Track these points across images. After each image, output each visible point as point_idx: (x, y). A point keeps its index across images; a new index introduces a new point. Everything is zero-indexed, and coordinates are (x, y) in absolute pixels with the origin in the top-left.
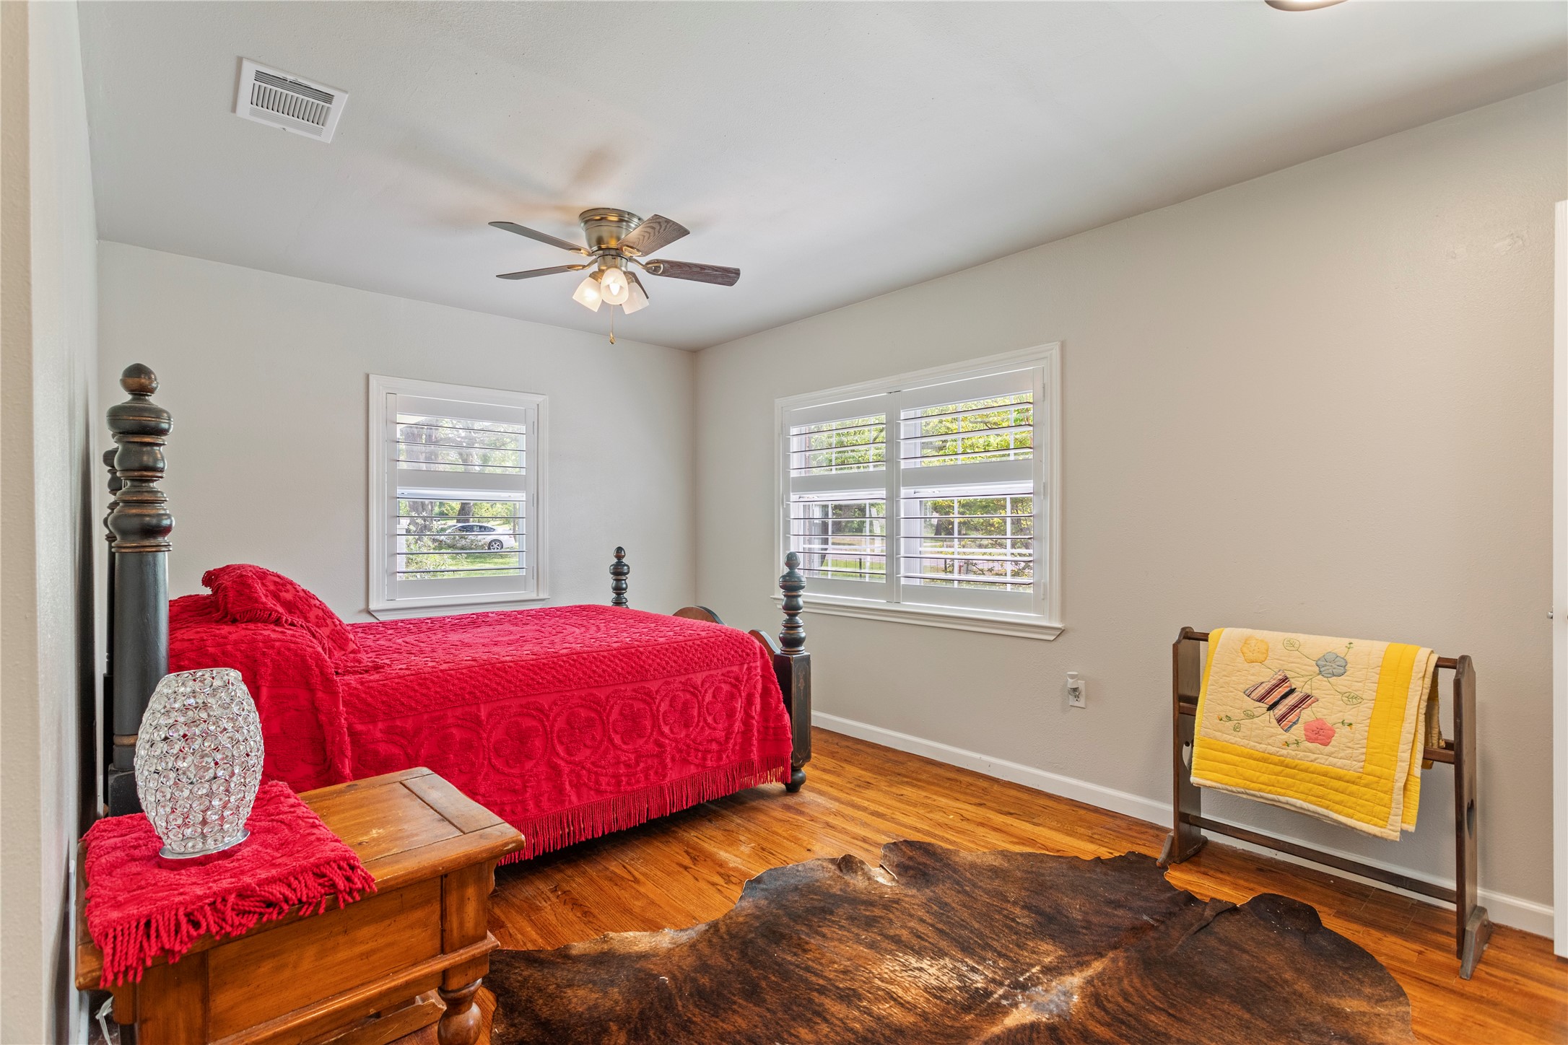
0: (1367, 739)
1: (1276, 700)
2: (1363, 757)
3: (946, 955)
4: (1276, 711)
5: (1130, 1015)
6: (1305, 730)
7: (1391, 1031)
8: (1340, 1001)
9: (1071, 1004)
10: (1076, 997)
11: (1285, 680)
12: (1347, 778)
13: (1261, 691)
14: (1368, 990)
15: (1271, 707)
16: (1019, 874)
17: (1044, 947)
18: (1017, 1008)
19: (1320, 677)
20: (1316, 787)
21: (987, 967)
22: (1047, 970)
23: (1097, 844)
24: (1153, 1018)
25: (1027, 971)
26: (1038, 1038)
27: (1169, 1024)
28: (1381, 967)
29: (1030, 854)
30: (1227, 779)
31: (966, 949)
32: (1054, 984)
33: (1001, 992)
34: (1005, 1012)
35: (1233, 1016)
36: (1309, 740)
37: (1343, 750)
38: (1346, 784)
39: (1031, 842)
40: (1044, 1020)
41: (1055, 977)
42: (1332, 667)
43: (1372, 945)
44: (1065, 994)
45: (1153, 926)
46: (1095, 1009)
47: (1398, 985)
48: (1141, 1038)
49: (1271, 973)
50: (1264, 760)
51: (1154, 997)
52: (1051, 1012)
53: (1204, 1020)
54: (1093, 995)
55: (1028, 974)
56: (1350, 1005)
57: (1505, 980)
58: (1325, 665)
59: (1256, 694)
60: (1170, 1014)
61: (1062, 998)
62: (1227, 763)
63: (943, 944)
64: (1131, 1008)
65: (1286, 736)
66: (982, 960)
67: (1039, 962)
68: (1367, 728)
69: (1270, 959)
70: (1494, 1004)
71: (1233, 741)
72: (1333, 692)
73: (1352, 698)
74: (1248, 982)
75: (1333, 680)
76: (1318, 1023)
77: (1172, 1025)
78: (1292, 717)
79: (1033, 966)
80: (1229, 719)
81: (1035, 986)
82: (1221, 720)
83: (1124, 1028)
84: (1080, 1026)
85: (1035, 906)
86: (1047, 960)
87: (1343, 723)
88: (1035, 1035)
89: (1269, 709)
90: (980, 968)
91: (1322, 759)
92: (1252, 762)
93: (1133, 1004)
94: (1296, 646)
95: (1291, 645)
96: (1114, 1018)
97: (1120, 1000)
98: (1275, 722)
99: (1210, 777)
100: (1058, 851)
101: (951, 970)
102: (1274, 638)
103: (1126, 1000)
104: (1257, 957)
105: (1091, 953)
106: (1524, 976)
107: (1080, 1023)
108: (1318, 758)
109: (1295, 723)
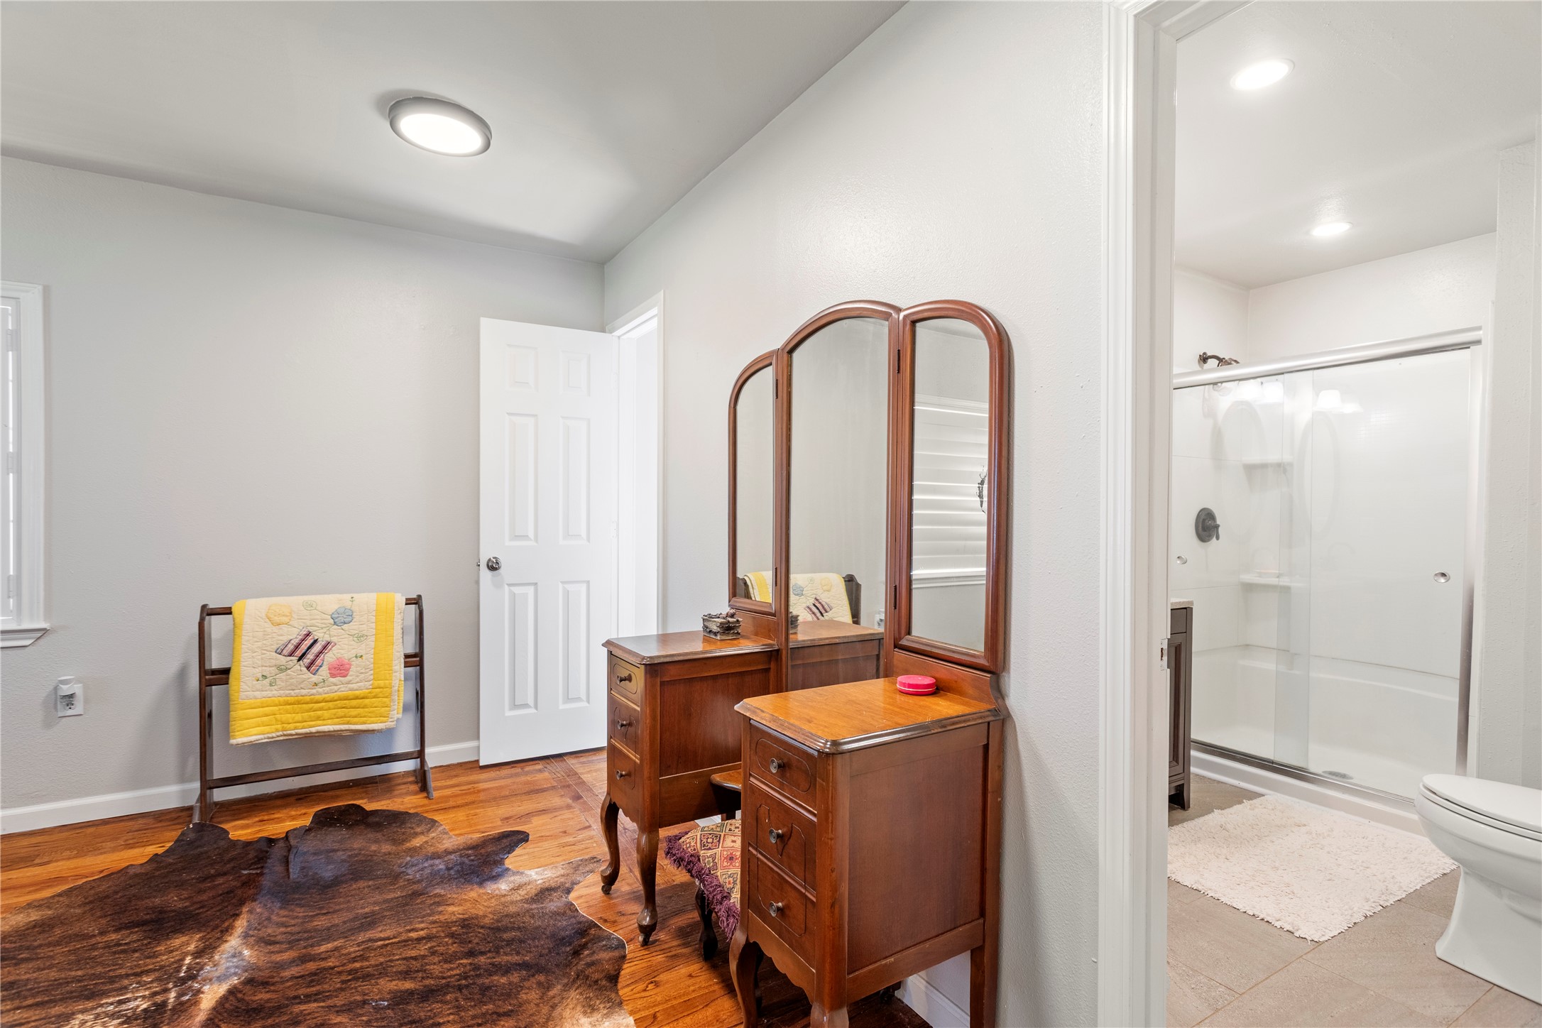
0: (374, 663)
1: (304, 651)
2: (372, 677)
3: (73, 1014)
4: (305, 660)
5: (299, 933)
6: (329, 669)
7: (444, 842)
8: (412, 843)
9: (247, 958)
10: (245, 952)
11: (308, 634)
12: (362, 695)
13: (291, 647)
14: (419, 830)
15: (300, 658)
16: (78, 911)
17: (177, 941)
18: (203, 993)
19: (335, 627)
20: (339, 710)
21: (137, 990)
22: (198, 954)
23: (138, 847)
24: (316, 923)
25: (181, 966)
26: (244, 994)
27: (329, 919)
28: (416, 814)
29: (71, 890)
30: (267, 729)
31: (92, 995)
32: (217, 957)
33: (173, 995)
34: (195, 1002)
35: (364, 888)
36: (333, 675)
37: (358, 676)
38: (361, 700)
39: (59, 880)
40: (236, 982)
41: (213, 953)
42: (341, 618)
43: (402, 807)
44: (234, 956)
45: (257, 874)
46: (269, 947)
47: (430, 819)
48: (320, 938)
49: (363, 852)
50: (299, 703)
51: (303, 912)
52: (235, 974)
53: (349, 901)
54: (258, 941)
55: (184, 968)
56: (417, 842)
57: (469, 789)
58: (338, 617)
59: (285, 652)
60: (325, 914)
61: (235, 960)
62: (267, 715)
63: (57, 1010)
64: (296, 929)
65: (315, 679)
66: (124, 989)
67: (186, 954)
68: (372, 656)
69: (355, 846)
70: (473, 803)
71: (270, 695)
72: (347, 636)
73: (360, 637)
74: (355, 865)
75: (345, 627)
76: (410, 861)
77: (333, 918)
78: (318, 662)
79: (183, 959)
80: (264, 677)
81: (202, 969)
82: (258, 680)
83: (302, 942)
84: (269, 965)
85: (129, 923)
86: (192, 947)
87: (356, 657)
88: (240, 996)
89: (299, 660)
90: (129, 996)
91: (343, 688)
92: (288, 707)
93: (294, 925)
94: (314, 606)
95: (309, 606)
96: (289, 943)
97: (282, 929)
98: (305, 669)
99: (255, 732)
100: (102, 871)
101: (96, 1019)
102: (296, 601)
103: (286, 927)
104: (347, 849)
105: (227, 919)
106: (475, 783)
107: (268, 963)
108: (340, 688)
109: (321, 666)
